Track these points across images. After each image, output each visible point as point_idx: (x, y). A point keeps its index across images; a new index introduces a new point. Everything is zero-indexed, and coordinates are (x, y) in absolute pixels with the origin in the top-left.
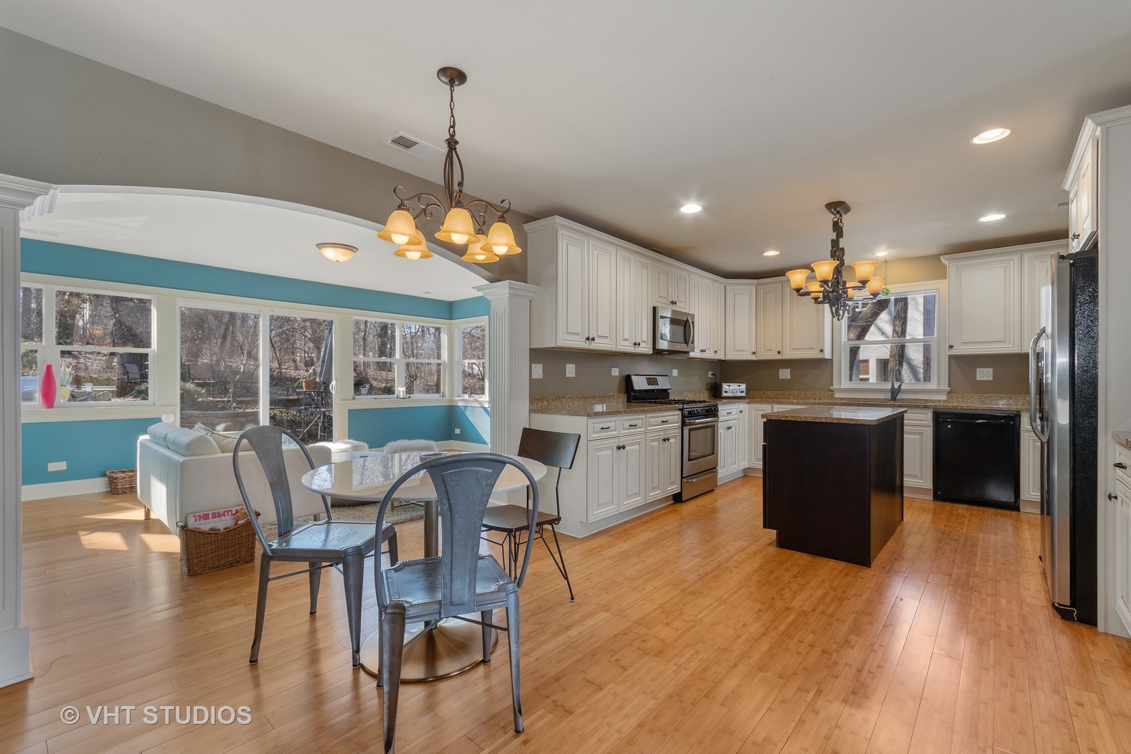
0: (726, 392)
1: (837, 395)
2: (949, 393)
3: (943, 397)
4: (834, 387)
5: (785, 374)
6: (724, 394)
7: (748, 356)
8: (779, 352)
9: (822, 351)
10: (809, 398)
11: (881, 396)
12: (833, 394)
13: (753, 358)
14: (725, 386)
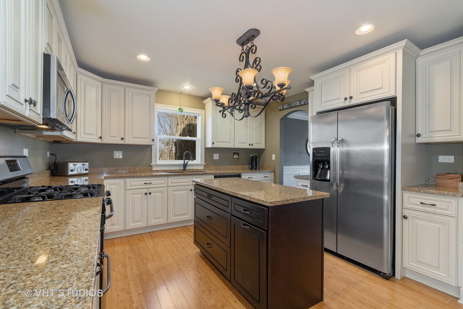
0: (72, 171)
1: (154, 169)
2: (205, 165)
3: (202, 168)
4: (152, 164)
5: (118, 155)
6: (70, 173)
7: (95, 139)
8: (122, 139)
9: (153, 140)
10: (136, 172)
11: (177, 168)
12: (152, 168)
13: (99, 141)
14: (71, 166)
